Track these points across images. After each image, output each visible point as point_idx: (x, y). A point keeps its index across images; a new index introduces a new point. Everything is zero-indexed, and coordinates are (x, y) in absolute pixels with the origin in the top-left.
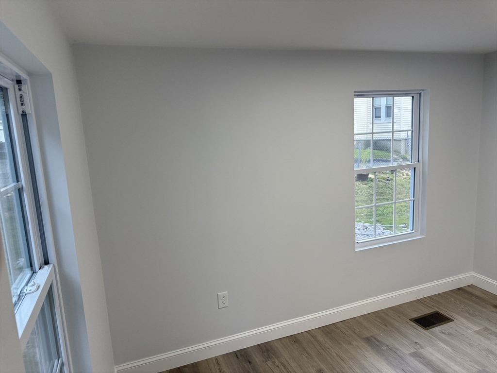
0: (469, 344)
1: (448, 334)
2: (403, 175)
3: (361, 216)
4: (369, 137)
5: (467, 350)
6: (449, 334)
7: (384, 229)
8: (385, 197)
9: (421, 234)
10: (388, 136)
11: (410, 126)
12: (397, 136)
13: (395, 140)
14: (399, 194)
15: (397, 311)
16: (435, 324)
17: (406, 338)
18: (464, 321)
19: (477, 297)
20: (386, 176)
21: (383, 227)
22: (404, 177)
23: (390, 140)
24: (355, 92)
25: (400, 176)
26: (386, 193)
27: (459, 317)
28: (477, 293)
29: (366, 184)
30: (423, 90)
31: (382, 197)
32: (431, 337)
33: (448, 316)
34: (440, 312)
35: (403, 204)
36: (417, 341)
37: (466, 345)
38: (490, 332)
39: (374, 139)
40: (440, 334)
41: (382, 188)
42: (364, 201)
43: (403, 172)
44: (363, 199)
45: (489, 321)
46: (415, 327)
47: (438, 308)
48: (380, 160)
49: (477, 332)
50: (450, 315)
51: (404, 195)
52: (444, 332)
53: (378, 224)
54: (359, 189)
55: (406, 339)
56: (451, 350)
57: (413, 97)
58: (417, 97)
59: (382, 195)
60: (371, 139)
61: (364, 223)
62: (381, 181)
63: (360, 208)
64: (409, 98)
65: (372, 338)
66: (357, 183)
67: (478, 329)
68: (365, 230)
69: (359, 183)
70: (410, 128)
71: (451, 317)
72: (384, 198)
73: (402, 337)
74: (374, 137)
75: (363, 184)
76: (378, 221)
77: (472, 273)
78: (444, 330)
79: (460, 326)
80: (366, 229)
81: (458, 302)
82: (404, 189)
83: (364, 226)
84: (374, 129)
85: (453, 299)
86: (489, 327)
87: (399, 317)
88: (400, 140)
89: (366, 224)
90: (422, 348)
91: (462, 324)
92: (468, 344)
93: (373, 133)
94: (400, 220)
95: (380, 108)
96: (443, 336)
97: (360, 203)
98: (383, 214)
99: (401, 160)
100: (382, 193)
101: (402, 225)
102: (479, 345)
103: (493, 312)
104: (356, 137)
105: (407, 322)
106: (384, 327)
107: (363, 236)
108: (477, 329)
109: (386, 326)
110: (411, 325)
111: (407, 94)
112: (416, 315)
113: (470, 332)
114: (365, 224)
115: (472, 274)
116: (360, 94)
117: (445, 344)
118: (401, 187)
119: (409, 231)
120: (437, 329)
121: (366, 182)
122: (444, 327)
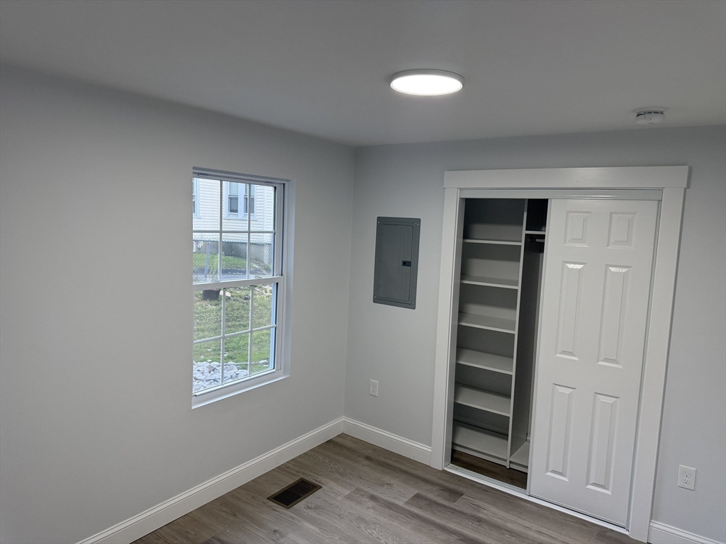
0: (339, 515)
1: (315, 508)
2: (266, 292)
3: (208, 352)
4: (216, 237)
5: (335, 525)
6: (317, 508)
7: (238, 369)
8: (242, 323)
9: (285, 373)
10: (243, 238)
11: (272, 227)
12: (255, 238)
13: (251, 244)
14: (261, 317)
15: (251, 488)
16: (299, 497)
17: (262, 528)
18: (333, 484)
19: (348, 449)
20: (243, 293)
21: (237, 365)
22: (267, 294)
23: (246, 243)
24: (194, 168)
25: (263, 294)
26: (243, 316)
27: (328, 481)
28: (348, 443)
29: (216, 305)
30: (288, 181)
31: (237, 323)
32: (293, 518)
33: (315, 482)
34: (307, 478)
35: (265, 332)
36: (276, 529)
37: (336, 518)
38: (362, 493)
39: (223, 240)
40: (305, 510)
41: (238, 309)
42: (212, 329)
43: (266, 287)
44: (212, 327)
45: (361, 478)
46: (273, 508)
47: (303, 474)
48: (236, 271)
49: (348, 497)
50: (318, 480)
51: (266, 319)
52: (310, 505)
53: (231, 362)
54: (206, 312)
55: (261, 530)
56: (317, 530)
57: (275, 188)
58: (280, 188)
59: (238, 320)
60: (219, 240)
61: (210, 363)
62: (237, 301)
63: (207, 341)
64: (272, 189)
65: (214, 540)
66: (204, 303)
67: (349, 492)
68: (212, 372)
69: (206, 303)
70: (272, 230)
71: (318, 484)
72: (240, 325)
73: (257, 527)
74: (223, 237)
75: (211, 305)
76: (231, 358)
77: (343, 418)
78: (311, 503)
79: (330, 494)
80: (213, 370)
81: (327, 460)
82: (266, 311)
83: (210, 367)
84: (223, 226)
85: (320, 457)
86: (362, 487)
87: (253, 498)
88: (262, 245)
89: (215, 363)
90: (282, 536)
91: (332, 489)
92: (337, 516)
93: (221, 232)
94: (260, 353)
95: (237, 199)
96: (310, 513)
97: (207, 333)
98: (239, 347)
99: (265, 272)
100: (237, 317)
101: (262, 362)
102: (350, 513)
103: (365, 465)
104: (196, 236)
105: (264, 503)
106: (232, 518)
107: (209, 382)
108: (347, 492)
109: (235, 515)
110: (268, 507)
111: (267, 183)
112: (275, 490)
113: (340, 498)
114: (212, 364)
115: (343, 420)
116: (204, 173)
117: (311, 523)
118: (263, 308)
119: (270, 369)
120: (301, 505)
121: (216, 302)
122: (311, 499)
